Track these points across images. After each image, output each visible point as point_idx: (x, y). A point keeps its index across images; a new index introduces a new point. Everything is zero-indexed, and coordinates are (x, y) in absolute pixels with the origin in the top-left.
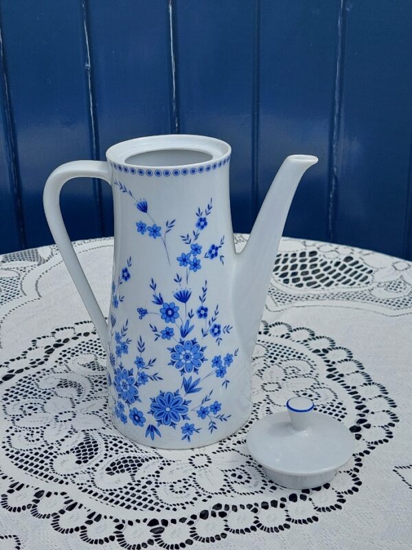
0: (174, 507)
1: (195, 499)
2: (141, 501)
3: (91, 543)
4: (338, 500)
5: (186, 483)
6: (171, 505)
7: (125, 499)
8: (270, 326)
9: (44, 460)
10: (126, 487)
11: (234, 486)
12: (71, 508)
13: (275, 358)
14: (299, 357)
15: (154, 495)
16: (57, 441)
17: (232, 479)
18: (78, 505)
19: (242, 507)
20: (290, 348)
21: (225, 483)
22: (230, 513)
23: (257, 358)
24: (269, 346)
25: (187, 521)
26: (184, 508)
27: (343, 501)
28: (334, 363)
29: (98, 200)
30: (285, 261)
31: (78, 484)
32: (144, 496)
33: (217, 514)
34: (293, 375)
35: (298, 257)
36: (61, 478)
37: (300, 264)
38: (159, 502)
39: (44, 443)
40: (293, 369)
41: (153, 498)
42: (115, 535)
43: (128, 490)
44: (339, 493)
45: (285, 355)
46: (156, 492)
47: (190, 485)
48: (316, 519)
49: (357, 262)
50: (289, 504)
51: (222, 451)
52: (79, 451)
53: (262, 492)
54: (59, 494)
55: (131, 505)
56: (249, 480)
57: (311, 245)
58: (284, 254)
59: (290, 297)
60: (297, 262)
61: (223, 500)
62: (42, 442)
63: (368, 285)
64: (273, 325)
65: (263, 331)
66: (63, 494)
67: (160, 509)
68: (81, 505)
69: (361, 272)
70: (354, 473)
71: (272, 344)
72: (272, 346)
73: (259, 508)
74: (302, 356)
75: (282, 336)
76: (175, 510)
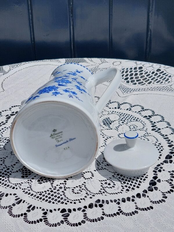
0: (74, 201)
1: (86, 197)
2: (56, 198)
3: (30, 223)
4: (163, 197)
5: (81, 188)
6: (73, 201)
7: (48, 197)
8: (121, 105)
9: (5, 176)
10: (48, 191)
11: (107, 189)
12: (19, 203)
13: (124, 121)
14: (137, 120)
15: (63, 194)
16: (12, 165)
17: (105, 185)
18: (22, 201)
19: (111, 201)
20: (132, 116)
21: (101, 188)
22: (105, 205)
23: (115, 121)
24: (121, 115)
25: (82, 210)
26: (80, 202)
27: (166, 197)
28: (155, 123)
29: (33, 42)
30: (127, 72)
31: (23, 189)
32: (58, 196)
33: (98, 206)
34: (134, 129)
35: (133, 70)
36: (14, 186)
37: (134, 73)
38: (66, 199)
39: (4, 167)
40: (134, 126)
41: (63, 196)
42: (42, 218)
43: (49, 192)
44: (163, 193)
45: (129, 119)
46: (64, 193)
47: (83, 189)
48: (152, 208)
49: (163, 72)
50: (137, 199)
51: (99, 170)
52: (23, 171)
53: (122, 193)
54: (12, 195)
55: (51, 200)
56: (114, 186)
57: (140, 64)
58: (126, 68)
59: (130, 90)
60: (133, 72)
61: (101, 197)
62: (3, 166)
63: (169, 83)
64: (122, 104)
65: (117, 107)
66: (15, 194)
67: (67, 203)
68: (24, 201)
69: (166, 77)
70: (170, 181)
71: (122, 113)
72: (122, 114)
73: (121, 202)
74: (138, 120)
75: (127, 109)
76: (75, 203)
